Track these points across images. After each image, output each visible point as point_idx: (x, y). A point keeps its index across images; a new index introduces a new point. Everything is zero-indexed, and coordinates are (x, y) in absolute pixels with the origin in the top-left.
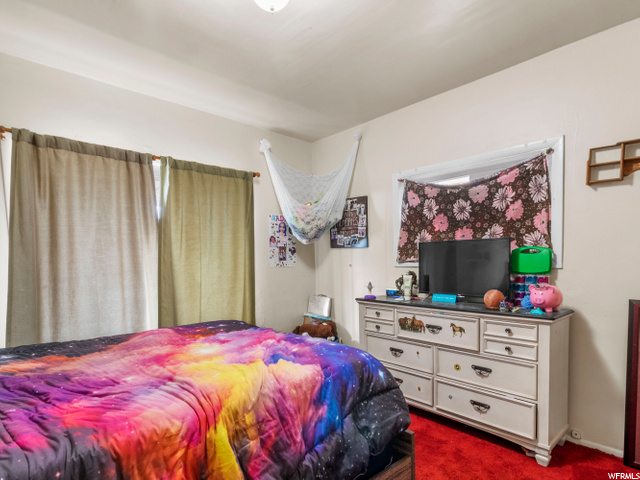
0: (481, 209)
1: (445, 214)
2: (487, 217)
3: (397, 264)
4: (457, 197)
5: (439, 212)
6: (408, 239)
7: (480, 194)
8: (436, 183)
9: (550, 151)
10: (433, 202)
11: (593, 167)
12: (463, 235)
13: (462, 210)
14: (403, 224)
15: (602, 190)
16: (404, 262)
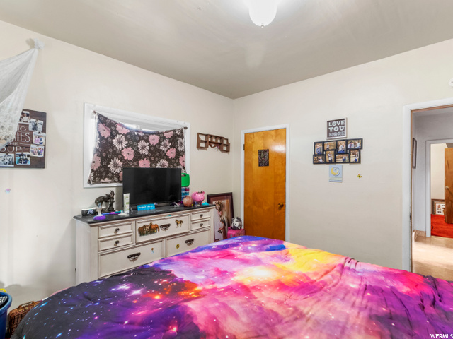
0: (154, 149)
1: (133, 149)
2: (158, 154)
3: (89, 185)
4: (141, 138)
5: (128, 146)
6: (101, 163)
7: (154, 140)
8: (126, 125)
9: (186, 128)
10: (123, 138)
11: (199, 141)
12: (145, 164)
13: (144, 147)
14: (97, 151)
15: (200, 150)
16: (97, 183)
